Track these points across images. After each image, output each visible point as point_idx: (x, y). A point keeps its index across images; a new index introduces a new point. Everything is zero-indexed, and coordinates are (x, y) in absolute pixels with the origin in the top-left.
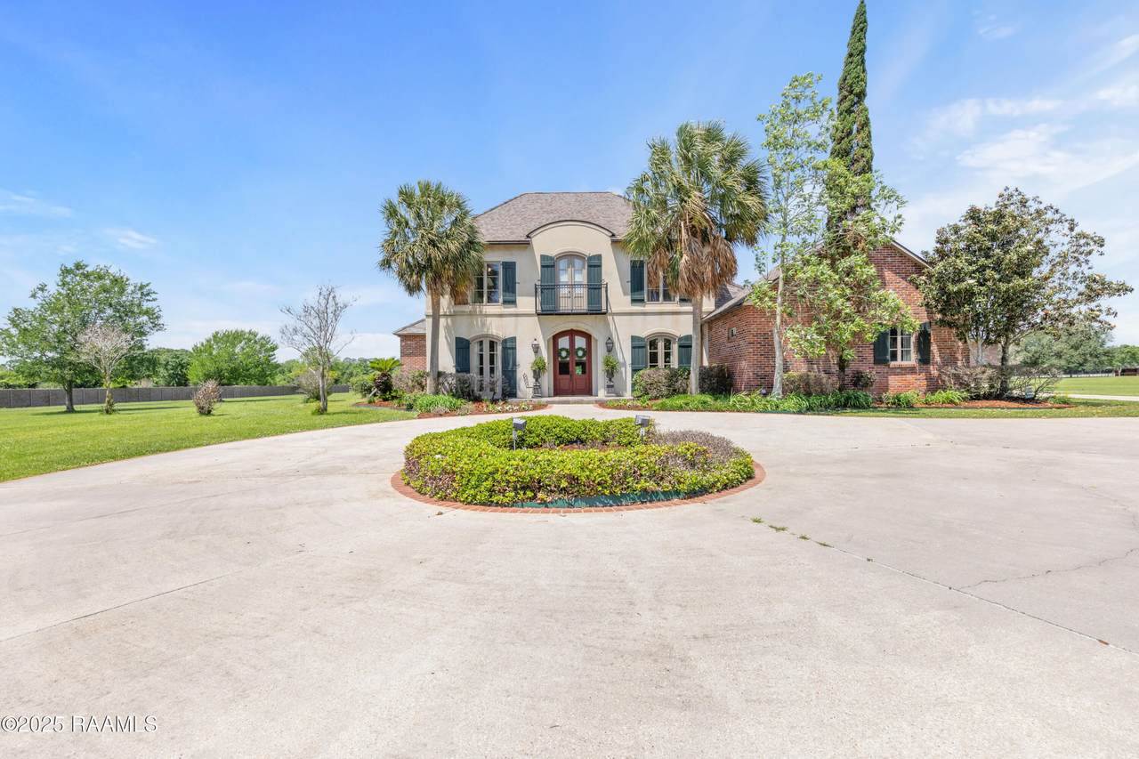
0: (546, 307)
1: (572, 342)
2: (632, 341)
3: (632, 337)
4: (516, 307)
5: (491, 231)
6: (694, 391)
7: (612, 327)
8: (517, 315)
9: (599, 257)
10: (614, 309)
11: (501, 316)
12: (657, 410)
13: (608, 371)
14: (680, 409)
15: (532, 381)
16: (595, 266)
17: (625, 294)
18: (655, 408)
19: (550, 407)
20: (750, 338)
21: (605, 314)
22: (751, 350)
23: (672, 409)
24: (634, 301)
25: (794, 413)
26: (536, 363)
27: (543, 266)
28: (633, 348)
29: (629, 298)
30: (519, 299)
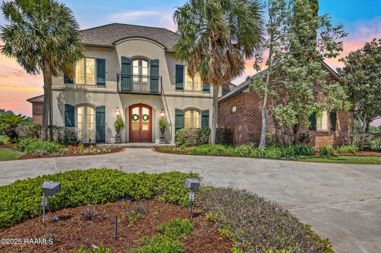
0: (124, 89)
1: (141, 111)
2: (176, 112)
3: (176, 109)
4: (105, 87)
5: (90, 39)
6: (212, 143)
7: (164, 103)
8: (106, 92)
9: (157, 61)
10: (166, 93)
11: (95, 92)
12: (191, 154)
13: (161, 129)
14: (206, 154)
15: (114, 133)
16: (155, 66)
17: (172, 84)
18: (189, 153)
19: (124, 150)
20: (245, 112)
21: (160, 95)
22: (245, 119)
23: (201, 154)
24: (177, 89)
25: (275, 159)
26: (117, 122)
27: (123, 64)
28: (176, 115)
29: (174, 87)
30: (107, 83)
